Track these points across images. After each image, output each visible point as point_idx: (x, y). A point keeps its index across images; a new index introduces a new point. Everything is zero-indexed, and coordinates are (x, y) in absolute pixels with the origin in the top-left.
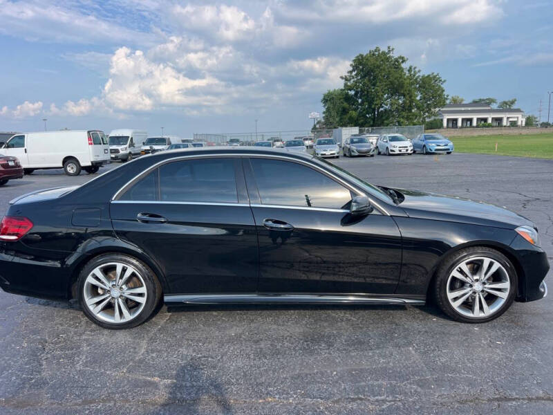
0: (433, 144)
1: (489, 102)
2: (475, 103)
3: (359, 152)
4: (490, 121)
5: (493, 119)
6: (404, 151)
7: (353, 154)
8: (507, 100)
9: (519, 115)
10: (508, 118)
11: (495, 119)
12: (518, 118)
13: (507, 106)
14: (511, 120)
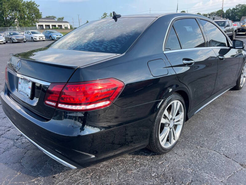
0: (55, 35)
1: (53, 18)
2: (48, 18)
3: (17, 40)
4: (57, 26)
5: (58, 25)
6: (41, 39)
7: (14, 41)
8: (60, 18)
9: (68, 24)
10: (64, 25)
11: (59, 26)
12: (68, 25)
13: (61, 20)
14: (65, 26)
